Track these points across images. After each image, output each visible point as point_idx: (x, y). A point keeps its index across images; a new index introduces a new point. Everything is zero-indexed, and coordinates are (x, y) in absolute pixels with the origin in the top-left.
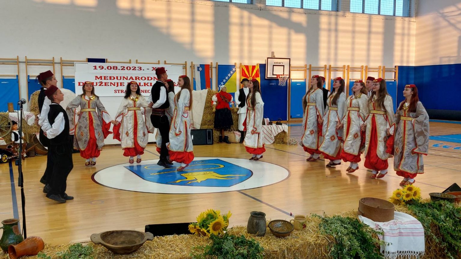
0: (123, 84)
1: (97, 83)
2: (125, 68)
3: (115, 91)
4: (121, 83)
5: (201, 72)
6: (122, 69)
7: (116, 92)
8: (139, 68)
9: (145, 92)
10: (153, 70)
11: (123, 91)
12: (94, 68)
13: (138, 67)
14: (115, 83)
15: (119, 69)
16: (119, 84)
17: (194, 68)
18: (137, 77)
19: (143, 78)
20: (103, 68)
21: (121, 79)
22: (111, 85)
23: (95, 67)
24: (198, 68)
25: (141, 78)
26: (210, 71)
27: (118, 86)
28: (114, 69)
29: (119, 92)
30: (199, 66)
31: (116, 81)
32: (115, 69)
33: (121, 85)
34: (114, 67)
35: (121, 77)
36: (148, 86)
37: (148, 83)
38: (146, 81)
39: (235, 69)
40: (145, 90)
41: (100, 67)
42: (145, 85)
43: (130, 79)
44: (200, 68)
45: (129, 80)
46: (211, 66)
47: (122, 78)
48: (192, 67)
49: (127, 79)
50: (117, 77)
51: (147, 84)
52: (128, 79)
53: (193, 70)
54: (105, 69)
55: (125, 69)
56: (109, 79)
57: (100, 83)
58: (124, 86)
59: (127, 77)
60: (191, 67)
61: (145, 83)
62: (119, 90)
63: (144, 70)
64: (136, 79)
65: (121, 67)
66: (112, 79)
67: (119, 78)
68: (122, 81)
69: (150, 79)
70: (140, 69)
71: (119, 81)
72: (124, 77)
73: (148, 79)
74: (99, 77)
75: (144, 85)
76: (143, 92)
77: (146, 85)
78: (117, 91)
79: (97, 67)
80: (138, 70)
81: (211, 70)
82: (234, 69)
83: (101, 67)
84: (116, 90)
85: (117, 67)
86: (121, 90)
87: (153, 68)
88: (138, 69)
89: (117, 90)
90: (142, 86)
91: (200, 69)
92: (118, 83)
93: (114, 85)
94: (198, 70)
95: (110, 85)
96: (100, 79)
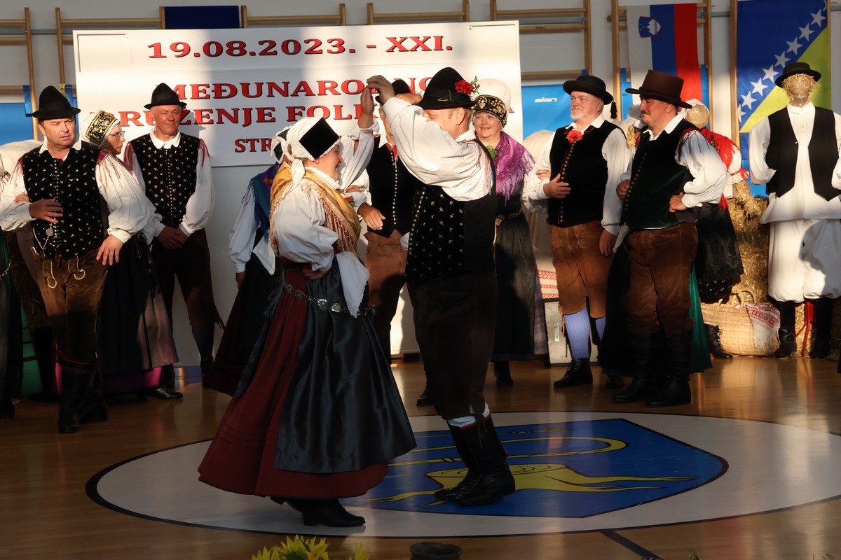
0: (270, 115)
2: (278, 48)
3: (237, 143)
4: (261, 111)
5: (656, 40)
6: (264, 53)
7: (244, 149)
8: (335, 43)
10: (391, 50)
12: (153, 55)
13: (330, 41)
14: (236, 111)
15: (253, 54)
16: (255, 115)
17: (622, 24)
18: (325, 82)
19: (353, 87)
20: (186, 51)
21: (260, 94)
22: (220, 122)
23: (157, 48)
24: (643, 22)
25: (345, 86)
26: (700, 32)
27: (248, 122)
28: (230, 52)
29: (253, 149)
30: (648, 14)
31: (240, 102)
32: (236, 52)
33: (261, 119)
34: (230, 45)
35: (259, 86)
39: (825, 14)
41: (174, 47)
43: (298, 90)
44: (652, 23)
45: (295, 94)
46: (706, 9)
47: (265, 89)
48: (617, 18)
49: (285, 93)
50: (245, 87)
52: (291, 90)
53: (621, 34)
54: (197, 55)
55: (275, 53)
56: (213, 95)
58: (273, 120)
59: (286, 84)
60: (609, 19)
62: (253, 141)
63: (352, 51)
64: (322, 93)
65: (261, 43)
66: (224, 94)
67: (253, 90)
68: (264, 101)
70: (336, 49)
71: (254, 104)
72: (272, 86)
78: (248, 146)
79: (165, 50)
80: (330, 52)
81: (707, 26)
82: (818, 18)
83: (180, 47)
84: (244, 141)
85: (242, 45)
86: (264, 140)
87: (393, 40)
88: (329, 46)
89: (247, 141)
90: (350, 117)
91: (653, 27)
92: (248, 112)
93: (235, 120)
94: (644, 33)
95: (216, 120)
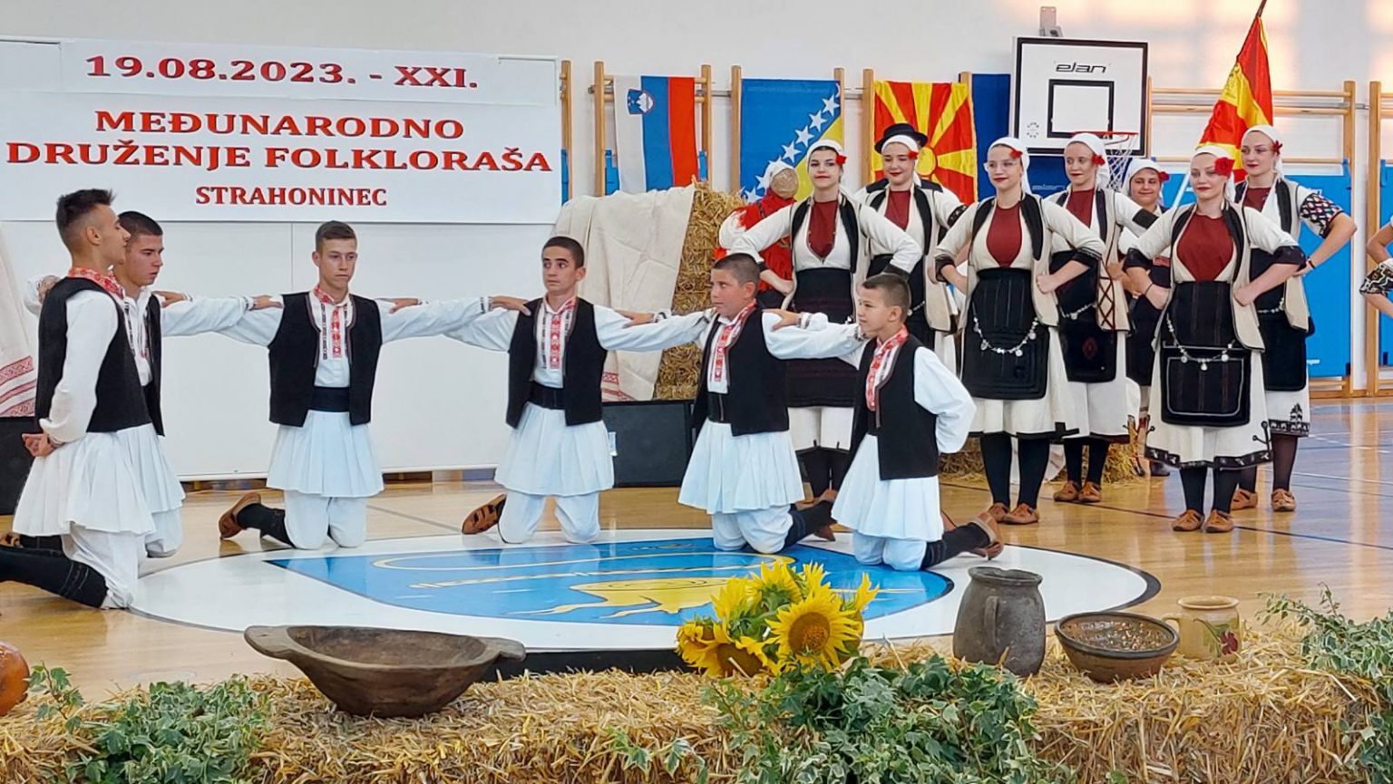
0: (243, 157)
1: (104, 148)
2: (256, 71)
3: (199, 191)
4: (231, 151)
6: (238, 76)
7: (207, 200)
8: (330, 69)
9: (360, 202)
10: (401, 83)
11: (243, 192)
12: (93, 71)
13: (324, 66)
14: (199, 149)
15: (223, 77)
16: (223, 157)
18: (316, 118)
19: (351, 127)
20: (136, 67)
21: (231, 128)
22: (178, 163)
23: (97, 62)
24: (634, 95)
25: (341, 125)
26: (698, 113)
27: (214, 165)
28: (194, 73)
29: (219, 201)
30: (638, 87)
31: (205, 138)
32: (202, 73)
33: (231, 162)
34: (194, 63)
35: (231, 118)
36: (374, 166)
37: (375, 153)
38: (366, 143)
40: (360, 191)
42: (358, 165)
43: (280, 127)
44: (644, 97)
45: (277, 132)
46: (705, 86)
47: (238, 122)
48: (602, 88)
49: (264, 130)
50: (212, 119)
51: (368, 159)
52: (272, 126)
54: (150, 75)
55: (252, 77)
56: (170, 127)
57: (122, 150)
58: (247, 164)
59: (266, 118)
61: (358, 154)
62: (220, 190)
63: (352, 81)
64: (312, 130)
65: (235, 63)
66: (184, 127)
67: (222, 124)
68: (235, 139)
69: (385, 128)
70: (331, 77)
71: (223, 141)
72: (247, 119)
73: (376, 132)
74: (115, 119)
75: (351, 163)
76: (350, 201)
77: (365, 163)
78: (213, 196)
79: (109, 65)
80: (322, 80)
83: (128, 63)
84: (208, 189)
85: (210, 65)
86: (234, 190)
87: (403, 69)
88: (322, 73)
89: (213, 189)
90: (346, 165)
91: (644, 102)
92: (214, 152)
93: (197, 161)
94: (634, 108)
95: (172, 159)
96: (122, 125)
